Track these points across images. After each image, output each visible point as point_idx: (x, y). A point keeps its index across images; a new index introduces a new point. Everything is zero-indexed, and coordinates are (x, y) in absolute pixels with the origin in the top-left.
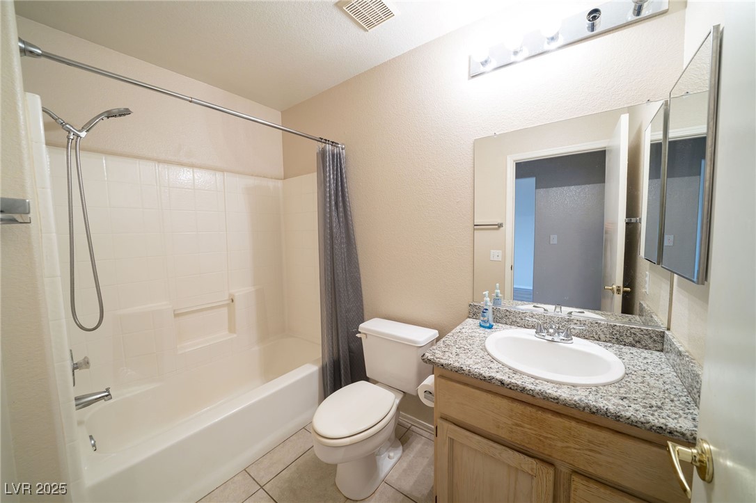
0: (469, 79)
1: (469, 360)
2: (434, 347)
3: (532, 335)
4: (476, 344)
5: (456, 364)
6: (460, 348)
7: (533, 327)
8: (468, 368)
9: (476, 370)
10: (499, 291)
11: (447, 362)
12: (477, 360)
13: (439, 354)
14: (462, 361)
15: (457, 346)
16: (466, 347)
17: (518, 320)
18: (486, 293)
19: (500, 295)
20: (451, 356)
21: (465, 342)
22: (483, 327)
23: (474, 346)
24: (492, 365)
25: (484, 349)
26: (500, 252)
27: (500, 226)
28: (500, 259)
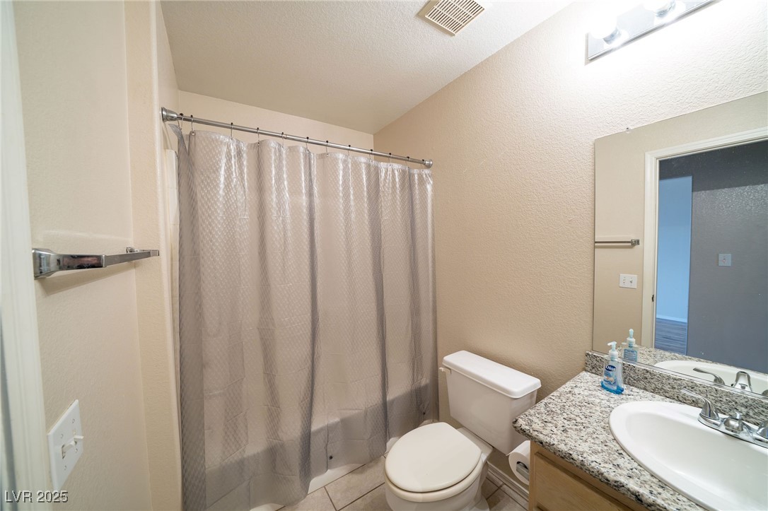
0: (586, 63)
1: (583, 444)
2: (532, 412)
3: (693, 418)
4: (595, 416)
5: (562, 447)
6: (569, 420)
7: (694, 403)
8: (581, 458)
9: (593, 464)
10: (633, 340)
11: (548, 440)
12: (596, 447)
13: (537, 425)
14: (571, 443)
15: (565, 416)
16: (578, 420)
17: (667, 388)
18: (613, 344)
19: (635, 346)
20: (555, 430)
21: (577, 411)
22: (608, 389)
23: (591, 420)
24: (620, 461)
25: (608, 429)
26: (635, 277)
27: (635, 243)
28: (634, 285)
